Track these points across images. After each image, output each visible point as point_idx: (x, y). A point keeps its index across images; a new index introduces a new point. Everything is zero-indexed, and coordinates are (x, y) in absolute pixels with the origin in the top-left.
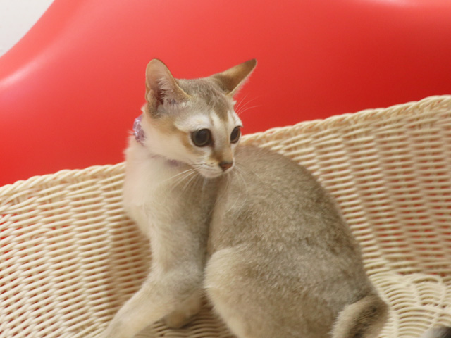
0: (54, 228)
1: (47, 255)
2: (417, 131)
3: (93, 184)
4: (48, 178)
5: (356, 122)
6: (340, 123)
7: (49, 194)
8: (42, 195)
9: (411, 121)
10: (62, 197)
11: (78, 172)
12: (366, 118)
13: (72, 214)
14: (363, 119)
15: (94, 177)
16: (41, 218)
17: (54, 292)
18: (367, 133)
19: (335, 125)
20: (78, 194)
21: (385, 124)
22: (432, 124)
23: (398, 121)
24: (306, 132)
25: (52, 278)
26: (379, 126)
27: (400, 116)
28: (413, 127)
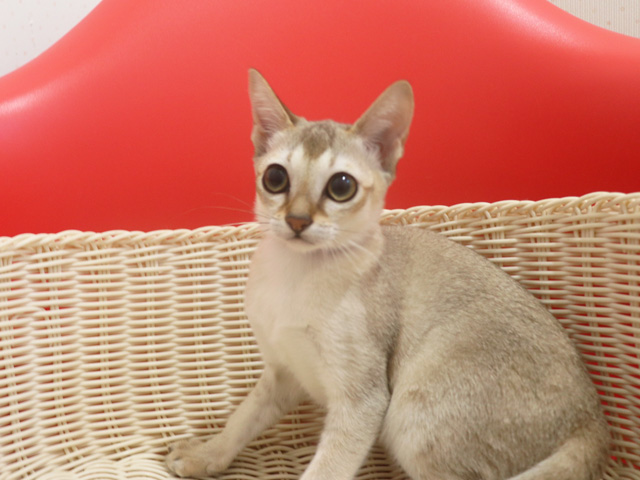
0: (47, 308)
1: (32, 343)
2: (577, 239)
3: (112, 255)
4: (47, 238)
5: (494, 216)
6: (474, 214)
7: (45, 260)
8: (37, 261)
9: (570, 223)
10: (64, 267)
11: (93, 236)
12: (509, 212)
13: (78, 293)
14: (504, 212)
15: (116, 245)
16: (30, 292)
17: (36, 396)
18: (507, 234)
19: (465, 216)
20: (89, 265)
21: (533, 224)
22: (596, 232)
23: (553, 221)
24: (424, 220)
25: (35, 375)
26: (526, 225)
27: (556, 215)
28: (571, 233)
